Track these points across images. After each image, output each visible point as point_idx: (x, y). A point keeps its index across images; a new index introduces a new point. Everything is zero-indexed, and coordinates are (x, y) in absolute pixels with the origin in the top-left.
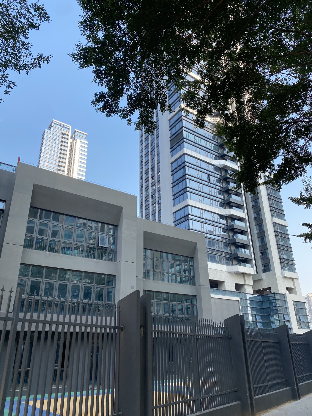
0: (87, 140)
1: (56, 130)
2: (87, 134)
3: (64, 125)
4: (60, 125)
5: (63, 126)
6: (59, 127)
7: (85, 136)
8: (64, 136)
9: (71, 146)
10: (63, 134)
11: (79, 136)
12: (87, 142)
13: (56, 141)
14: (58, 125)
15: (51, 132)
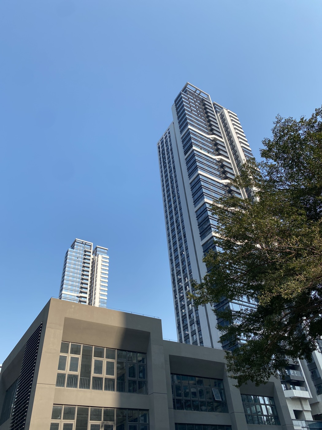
0: (108, 254)
1: (79, 248)
2: (107, 249)
3: (86, 243)
4: (82, 243)
6: (82, 245)
7: (106, 251)
8: (87, 253)
9: (93, 263)
10: (85, 251)
11: (100, 251)
12: (108, 257)
13: (79, 259)
14: (80, 243)
15: (74, 250)
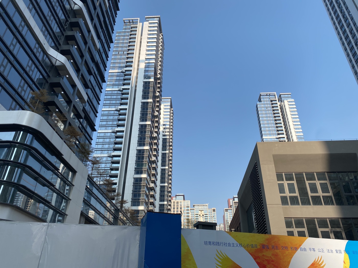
0: (292, 98)
1: (266, 101)
2: (291, 93)
4: (267, 95)
5: (270, 95)
6: (267, 97)
7: (290, 96)
8: (273, 102)
9: (281, 108)
11: (285, 97)
12: (293, 100)
13: (268, 109)
14: (265, 95)
15: (262, 103)
